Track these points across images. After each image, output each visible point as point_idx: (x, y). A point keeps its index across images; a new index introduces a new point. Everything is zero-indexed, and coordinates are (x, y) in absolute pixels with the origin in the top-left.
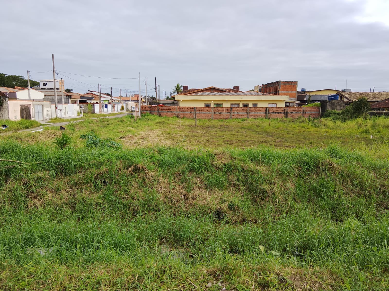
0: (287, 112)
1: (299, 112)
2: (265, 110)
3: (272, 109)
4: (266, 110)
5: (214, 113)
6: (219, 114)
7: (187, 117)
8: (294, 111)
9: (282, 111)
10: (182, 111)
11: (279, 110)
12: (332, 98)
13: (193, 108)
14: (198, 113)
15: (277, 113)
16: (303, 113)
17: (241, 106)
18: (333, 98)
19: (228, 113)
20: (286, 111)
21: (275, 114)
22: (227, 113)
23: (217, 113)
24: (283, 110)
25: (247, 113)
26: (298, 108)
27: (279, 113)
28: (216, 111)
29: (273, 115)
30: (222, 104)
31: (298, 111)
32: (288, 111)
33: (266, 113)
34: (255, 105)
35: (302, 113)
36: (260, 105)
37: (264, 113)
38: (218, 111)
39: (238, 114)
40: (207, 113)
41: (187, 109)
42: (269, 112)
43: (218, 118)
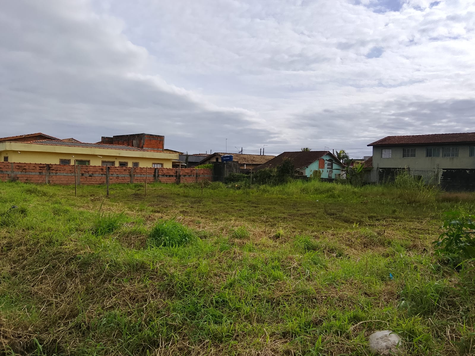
0: (180, 176)
1: (192, 176)
2: (153, 171)
3: (163, 171)
4: (155, 172)
5: (81, 175)
6: (90, 176)
7: (32, 181)
8: (186, 174)
9: (174, 174)
10: (24, 171)
11: (170, 172)
12: (227, 158)
13: (45, 166)
14: (55, 174)
15: (168, 176)
16: (197, 176)
17: (117, 165)
18: (229, 158)
19: (104, 176)
20: (178, 174)
21: (166, 178)
22: (102, 174)
23: (87, 175)
24: (175, 172)
25: (130, 175)
26: (191, 170)
27: (170, 176)
28: (85, 172)
29: (164, 179)
30: (89, 161)
31: (191, 174)
32: (181, 174)
33: (154, 176)
34: (136, 164)
35: (195, 176)
36: (142, 165)
37: (153, 176)
38: (88, 172)
39: (117, 177)
40: (70, 175)
41: (34, 168)
42: (158, 175)
43: (88, 183)
